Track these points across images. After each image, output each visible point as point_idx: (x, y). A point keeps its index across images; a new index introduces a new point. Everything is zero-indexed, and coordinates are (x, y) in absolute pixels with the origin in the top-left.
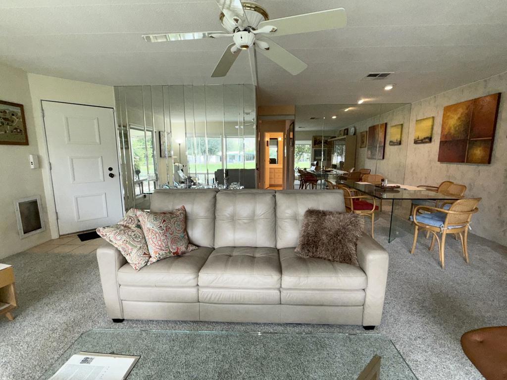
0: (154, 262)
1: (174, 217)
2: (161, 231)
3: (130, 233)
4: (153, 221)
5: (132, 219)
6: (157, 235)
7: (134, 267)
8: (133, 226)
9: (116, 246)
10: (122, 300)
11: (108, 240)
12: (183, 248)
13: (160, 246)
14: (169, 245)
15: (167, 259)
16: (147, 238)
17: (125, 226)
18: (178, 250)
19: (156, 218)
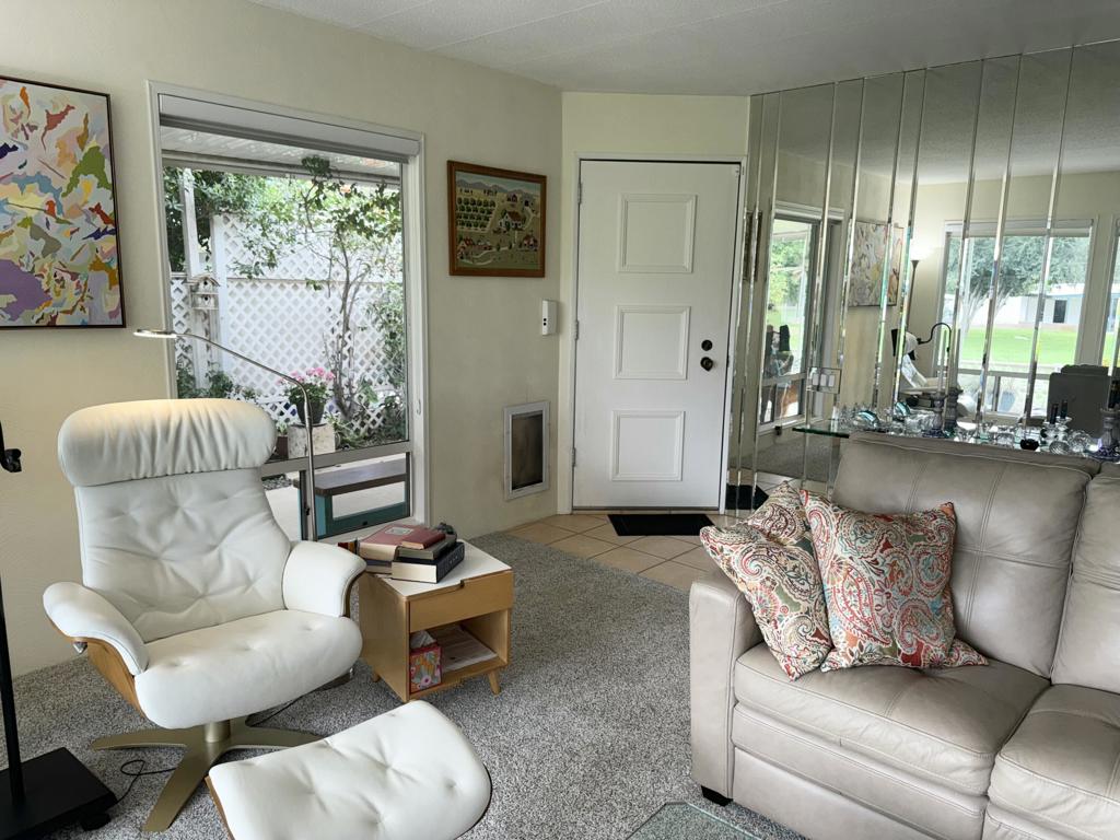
0: (841, 669)
1: (918, 538)
2: (875, 578)
3: (783, 560)
4: (853, 538)
5: (788, 516)
6: (862, 585)
7: (783, 665)
8: (791, 541)
9: (742, 588)
10: (735, 746)
11: (724, 567)
12: (936, 649)
13: (867, 624)
14: (895, 627)
15: (882, 671)
16: (828, 586)
17: (769, 536)
18: (919, 650)
19: (864, 532)
